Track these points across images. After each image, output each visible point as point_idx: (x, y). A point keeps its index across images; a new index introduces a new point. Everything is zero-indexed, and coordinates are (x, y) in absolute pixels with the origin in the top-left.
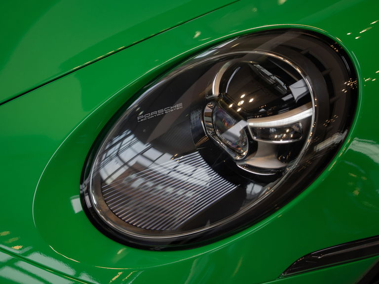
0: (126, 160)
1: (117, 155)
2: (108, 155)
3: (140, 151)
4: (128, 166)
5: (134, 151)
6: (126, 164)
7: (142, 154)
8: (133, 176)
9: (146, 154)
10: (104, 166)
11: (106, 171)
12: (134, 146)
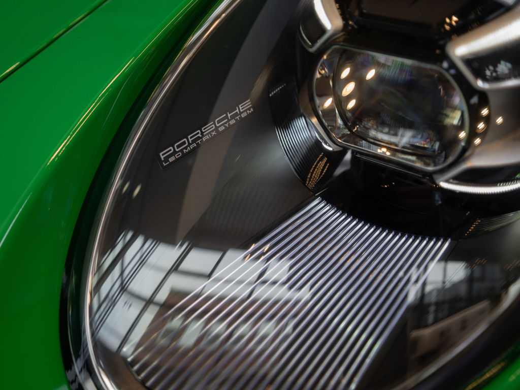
0: (147, 293)
1: (123, 288)
2: (103, 295)
3: (169, 264)
4: (156, 304)
5: (157, 268)
6: (149, 302)
7: (175, 268)
8: (176, 323)
9: (184, 266)
10: (102, 321)
11: (113, 332)
12: (152, 260)
